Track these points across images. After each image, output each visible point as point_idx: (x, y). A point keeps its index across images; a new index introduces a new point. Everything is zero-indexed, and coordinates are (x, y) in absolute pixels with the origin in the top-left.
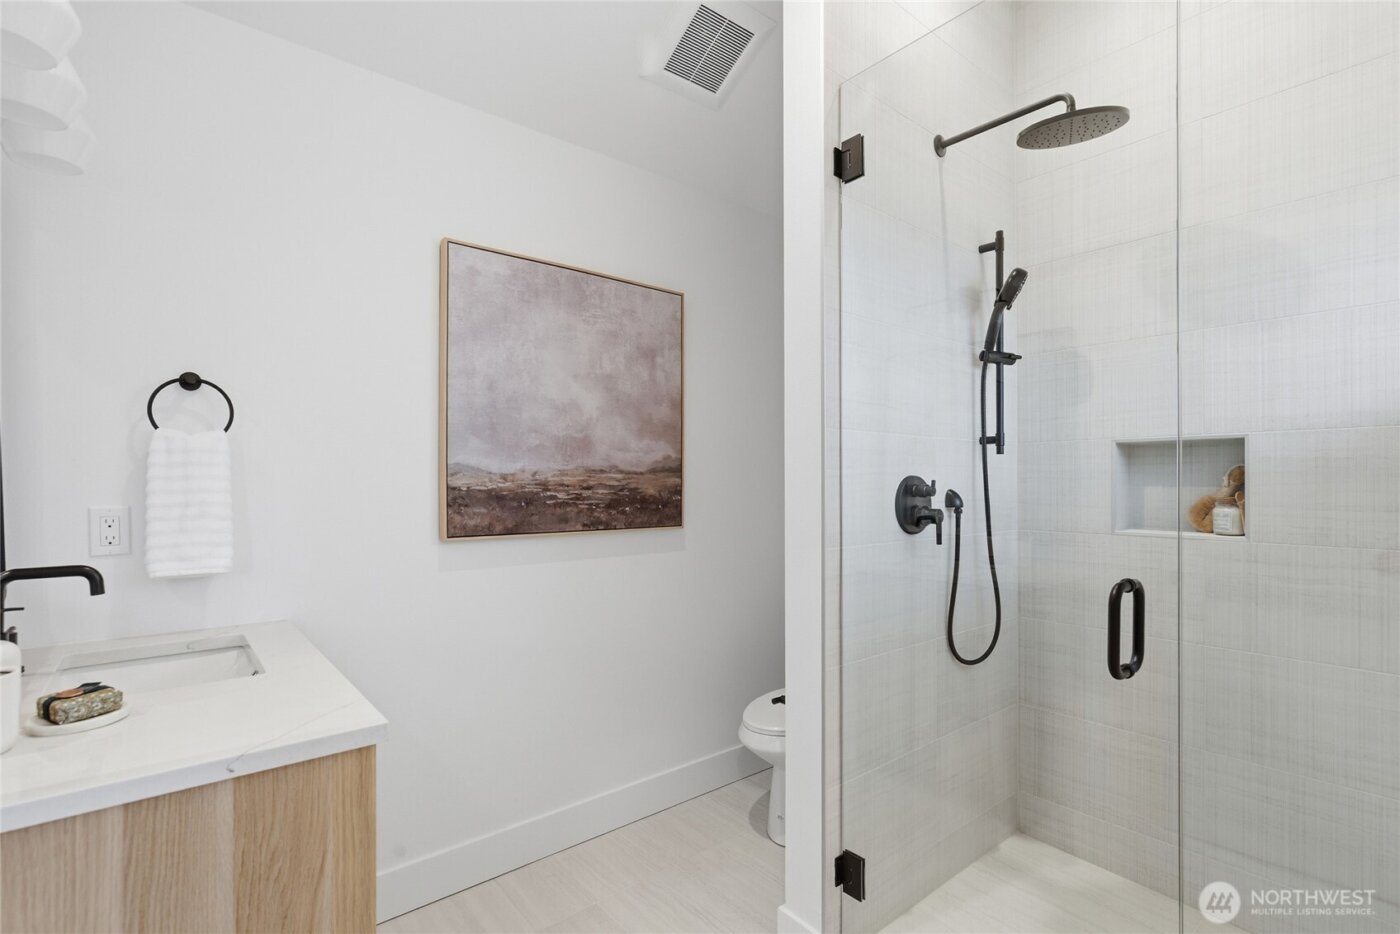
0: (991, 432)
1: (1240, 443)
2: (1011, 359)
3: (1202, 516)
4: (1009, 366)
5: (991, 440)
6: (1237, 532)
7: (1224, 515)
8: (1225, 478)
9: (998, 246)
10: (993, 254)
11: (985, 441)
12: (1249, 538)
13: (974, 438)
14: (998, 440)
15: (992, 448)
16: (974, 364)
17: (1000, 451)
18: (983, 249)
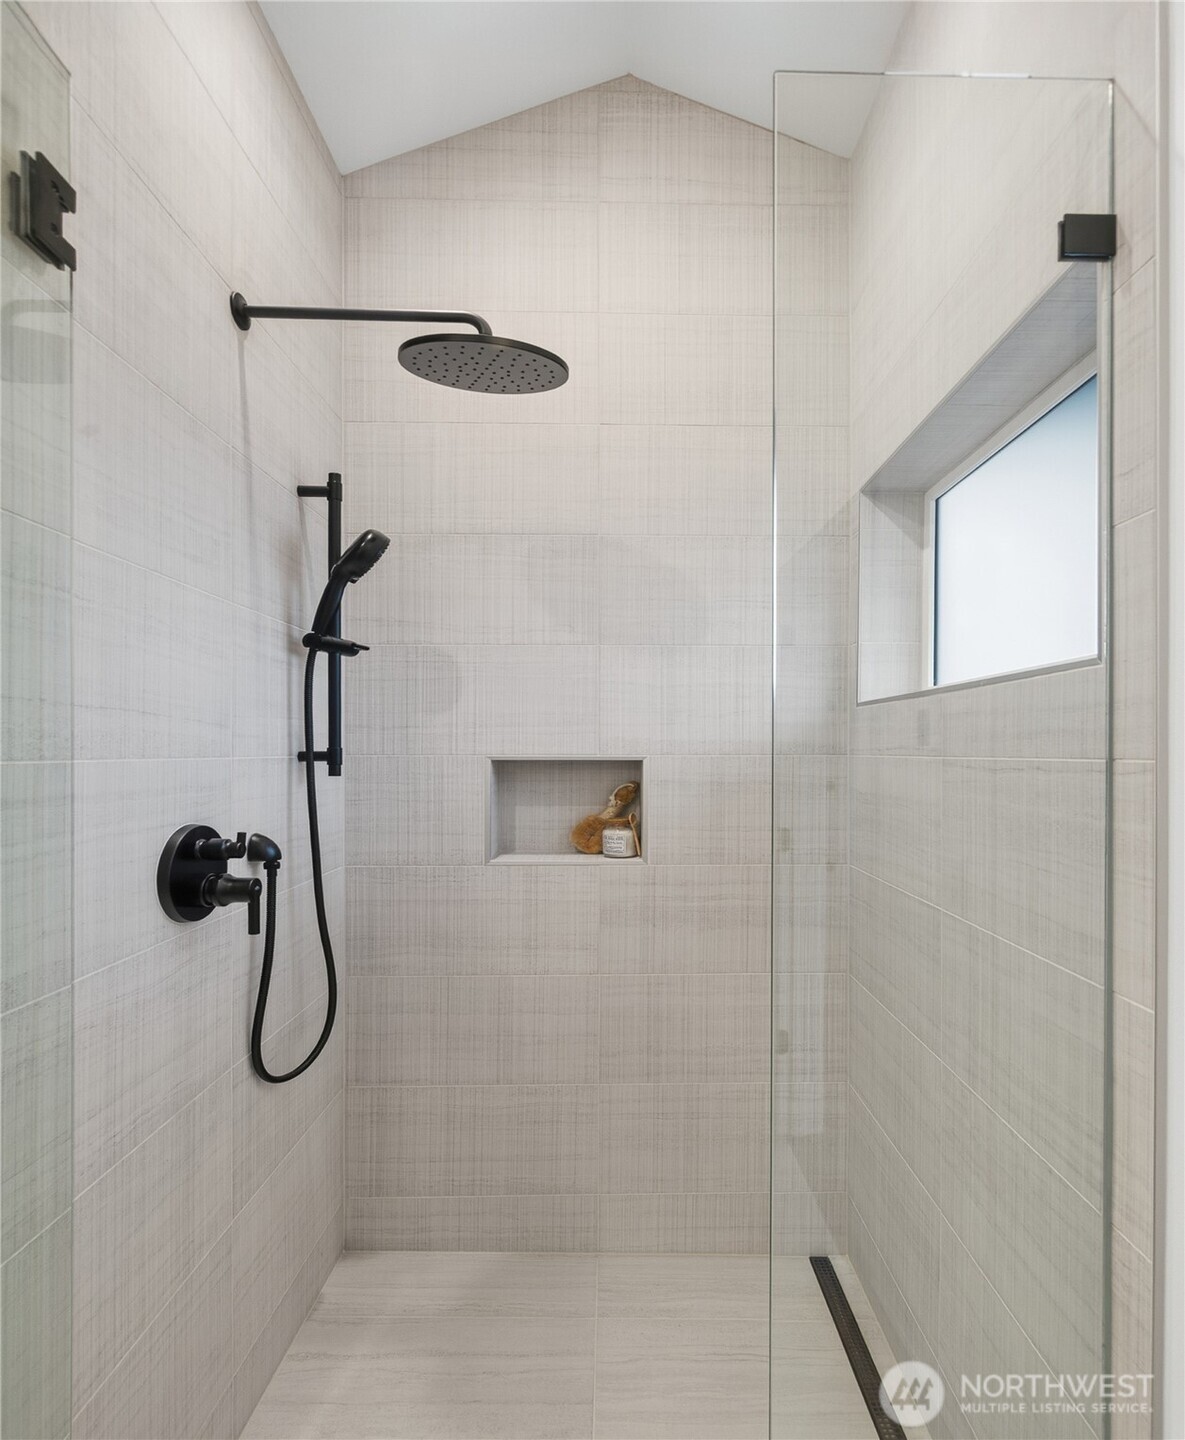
0: (321, 744)
1: (637, 765)
2: (352, 649)
3: (588, 838)
4: (349, 658)
5: (320, 756)
6: (630, 854)
7: (618, 838)
8: (612, 798)
9: (332, 491)
10: (322, 503)
11: (308, 757)
12: (646, 861)
13: (290, 754)
14: (333, 759)
15: (321, 767)
16: (291, 648)
17: (334, 770)
18: (304, 492)
